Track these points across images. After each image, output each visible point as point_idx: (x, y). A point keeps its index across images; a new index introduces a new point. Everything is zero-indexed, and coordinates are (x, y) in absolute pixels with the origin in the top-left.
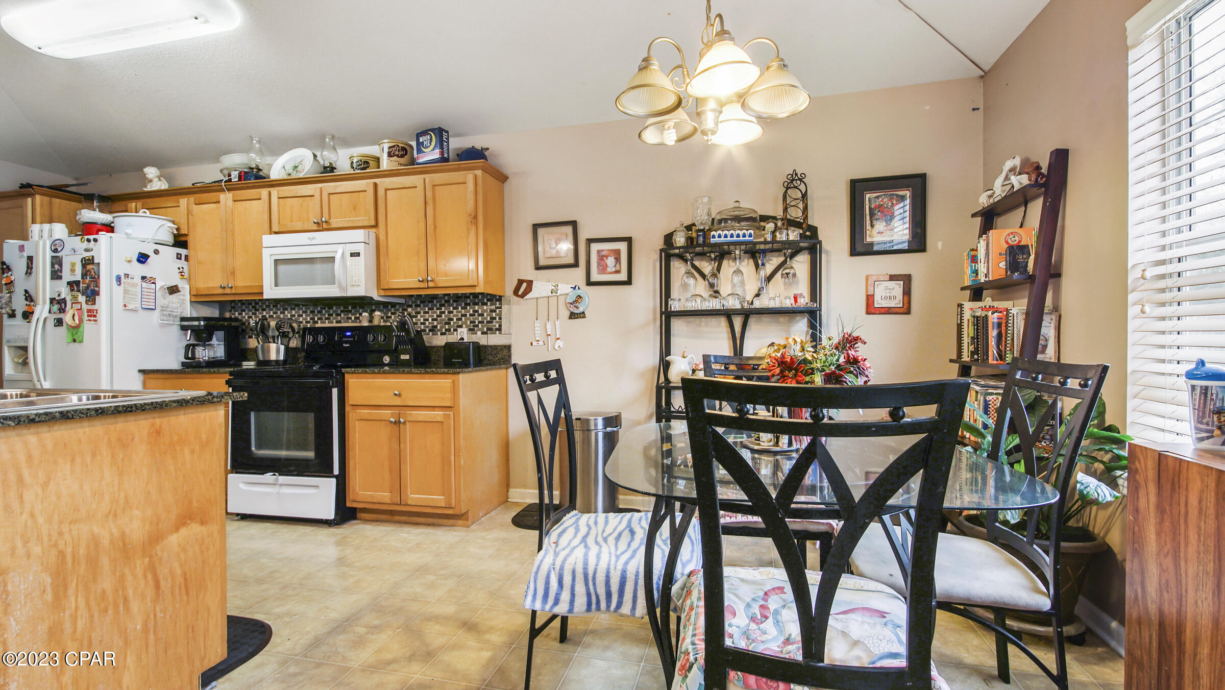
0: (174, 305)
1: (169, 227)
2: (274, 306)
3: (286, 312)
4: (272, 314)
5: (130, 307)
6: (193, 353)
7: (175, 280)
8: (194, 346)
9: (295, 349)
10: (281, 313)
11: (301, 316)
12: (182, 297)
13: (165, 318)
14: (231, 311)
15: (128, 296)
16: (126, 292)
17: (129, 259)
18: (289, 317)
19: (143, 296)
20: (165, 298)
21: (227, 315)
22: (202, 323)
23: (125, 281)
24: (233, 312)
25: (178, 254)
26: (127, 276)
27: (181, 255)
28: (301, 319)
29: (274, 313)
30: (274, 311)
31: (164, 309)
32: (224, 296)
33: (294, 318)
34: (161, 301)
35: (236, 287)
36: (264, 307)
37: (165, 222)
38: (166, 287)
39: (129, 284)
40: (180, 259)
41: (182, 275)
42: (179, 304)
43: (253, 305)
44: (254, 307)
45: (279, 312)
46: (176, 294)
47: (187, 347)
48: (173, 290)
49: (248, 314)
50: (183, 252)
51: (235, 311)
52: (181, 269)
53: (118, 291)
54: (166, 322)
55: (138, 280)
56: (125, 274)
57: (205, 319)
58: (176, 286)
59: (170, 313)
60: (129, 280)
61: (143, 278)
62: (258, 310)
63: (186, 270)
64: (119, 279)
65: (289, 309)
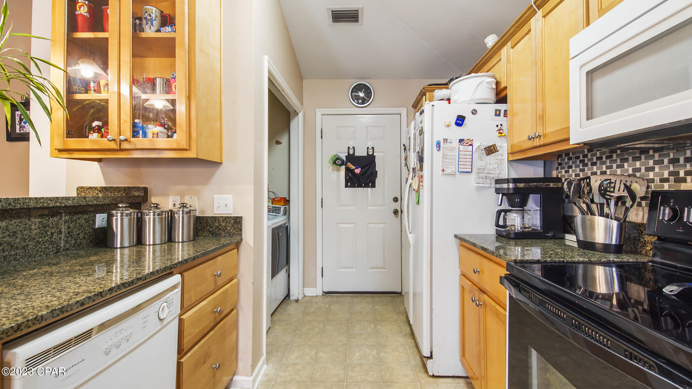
0: (492, 167)
1: (488, 83)
2: (607, 158)
3: (626, 165)
4: (604, 169)
5: (448, 171)
6: (505, 219)
7: (494, 139)
8: (506, 211)
9: (638, 227)
10: (618, 167)
11: (652, 169)
12: (500, 157)
13: (481, 181)
14: (557, 169)
15: (445, 160)
16: (444, 156)
17: (447, 124)
18: (630, 172)
19: (460, 160)
20: (482, 160)
21: (554, 174)
22: (511, 186)
23: (444, 146)
24: (559, 170)
25: (496, 110)
26: (446, 140)
27: (500, 111)
28: (651, 175)
29: (608, 167)
30: (608, 164)
31: (480, 171)
32: (534, 150)
33: (638, 174)
34: (477, 163)
35: (545, 135)
36: (595, 160)
37: (484, 78)
38: (483, 148)
39: (447, 148)
40: (499, 115)
41: (500, 133)
42: (497, 165)
43: (581, 158)
44: (582, 161)
45: (614, 166)
46: (494, 154)
47: (499, 213)
48: (491, 150)
49: (575, 171)
50: (502, 107)
51: (562, 168)
52: (499, 126)
53: (438, 156)
54: (482, 185)
55: (456, 144)
56: (444, 140)
57: (516, 181)
58: (494, 146)
59: (488, 175)
60: (448, 145)
61: (461, 141)
62: (586, 165)
63: (504, 128)
64: (438, 144)
65: (630, 159)
